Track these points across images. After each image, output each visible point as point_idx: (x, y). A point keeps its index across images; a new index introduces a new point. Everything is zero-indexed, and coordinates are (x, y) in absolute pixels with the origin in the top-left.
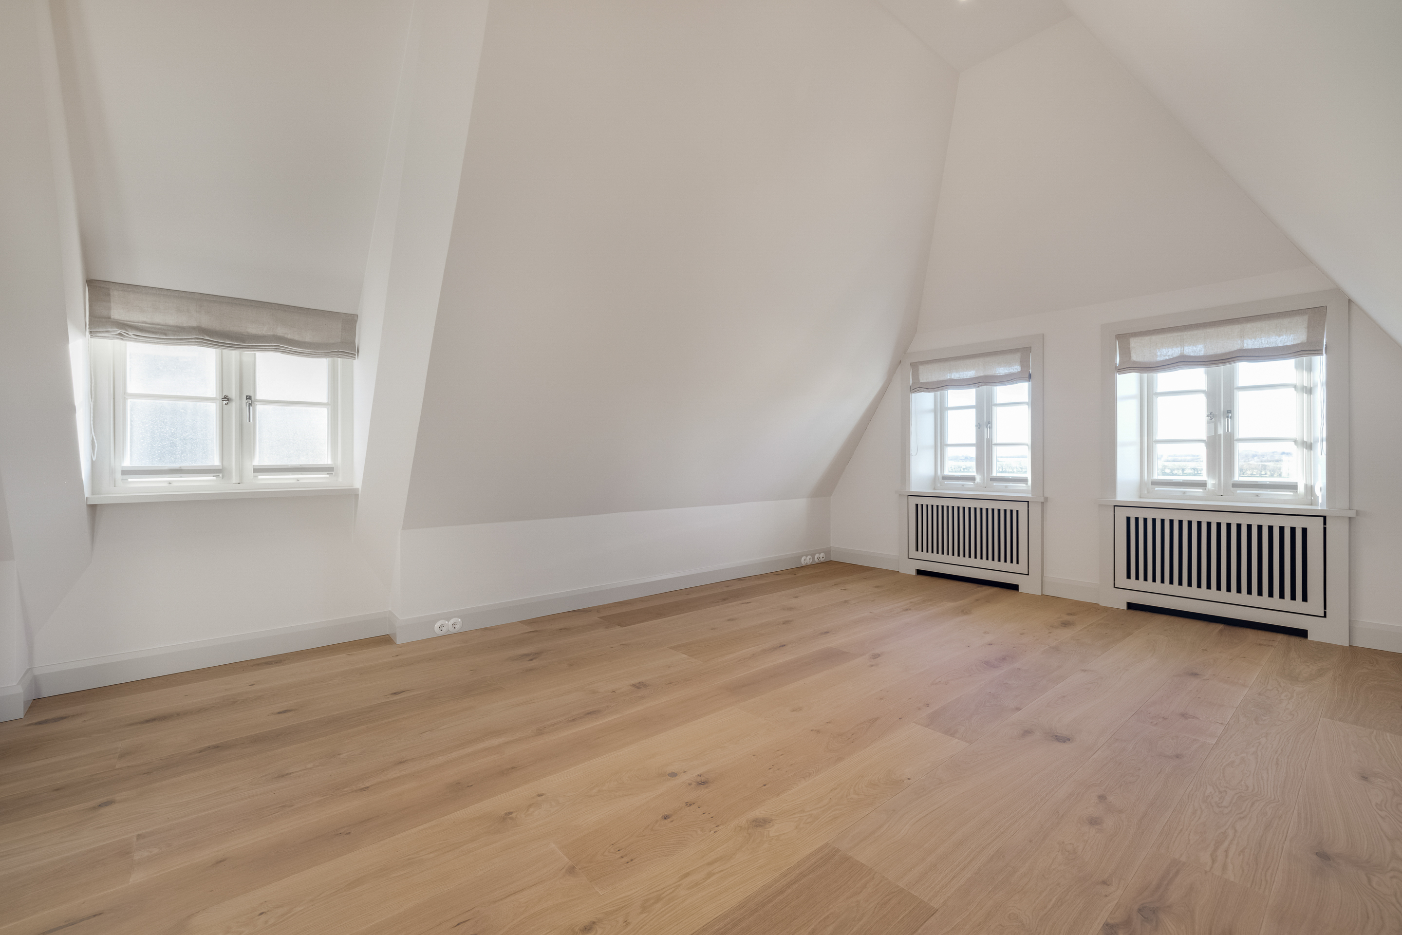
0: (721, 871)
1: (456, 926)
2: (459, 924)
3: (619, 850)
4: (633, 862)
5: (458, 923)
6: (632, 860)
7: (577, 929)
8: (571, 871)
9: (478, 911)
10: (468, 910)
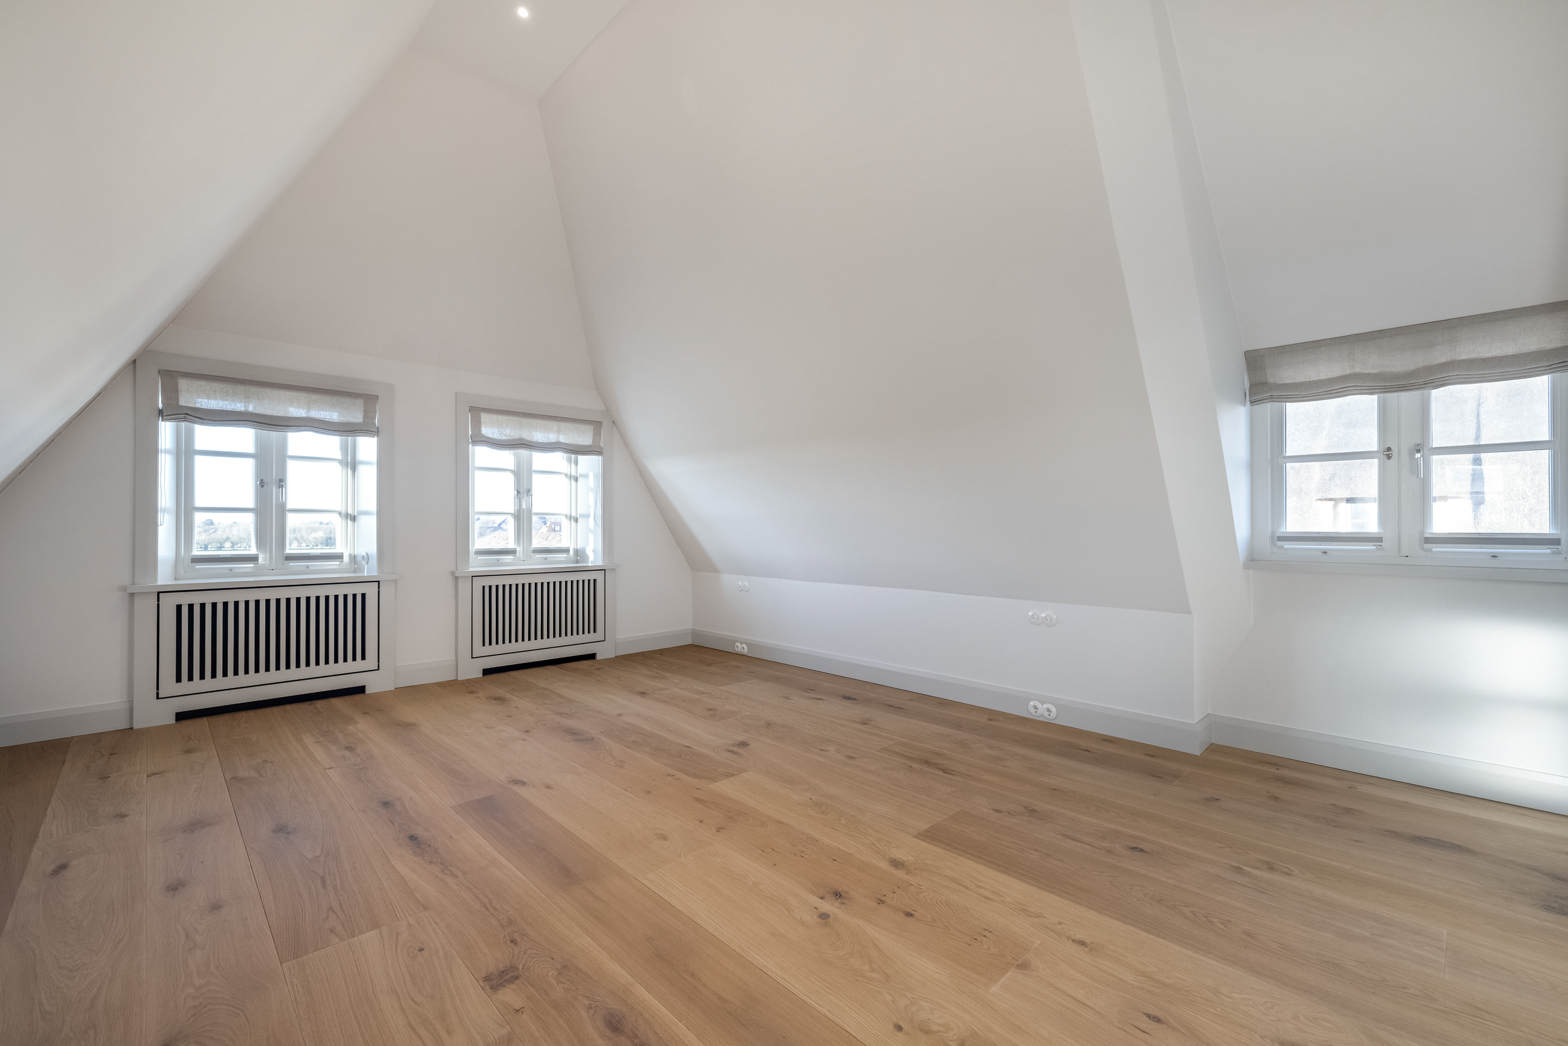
0: (972, 882)
1: (1148, 1033)
2: (1144, 1032)
3: (976, 939)
4: (986, 928)
5: (1144, 1034)
6: (986, 930)
7: (1087, 949)
8: (1023, 966)
9: (1118, 1022)
10: (1124, 1032)
